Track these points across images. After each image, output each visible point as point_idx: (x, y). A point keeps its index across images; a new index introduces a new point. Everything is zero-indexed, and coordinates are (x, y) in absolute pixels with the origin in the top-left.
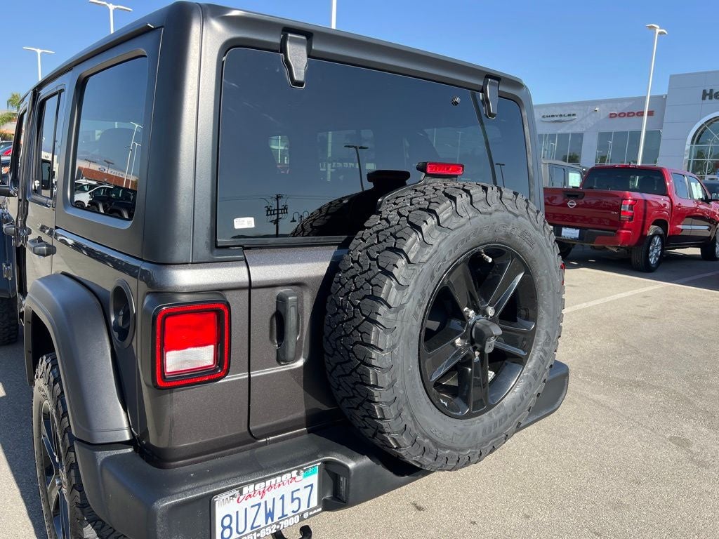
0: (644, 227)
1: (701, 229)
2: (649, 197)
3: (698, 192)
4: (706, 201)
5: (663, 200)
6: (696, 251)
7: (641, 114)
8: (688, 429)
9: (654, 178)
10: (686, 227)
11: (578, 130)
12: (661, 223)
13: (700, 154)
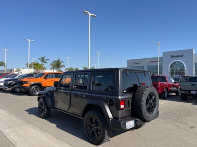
0: (163, 89)
1: (175, 89)
2: (163, 83)
3: (173, 81)
4: (175, 83)
5: (166, 83)
6: (175, 94)
7: (157, 61)
8: (177, 124)
9: (164, 79)
10: (172, 89)
11: (142, 65)
12: (166, 88)
13: (172, 70)
